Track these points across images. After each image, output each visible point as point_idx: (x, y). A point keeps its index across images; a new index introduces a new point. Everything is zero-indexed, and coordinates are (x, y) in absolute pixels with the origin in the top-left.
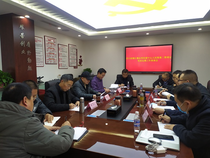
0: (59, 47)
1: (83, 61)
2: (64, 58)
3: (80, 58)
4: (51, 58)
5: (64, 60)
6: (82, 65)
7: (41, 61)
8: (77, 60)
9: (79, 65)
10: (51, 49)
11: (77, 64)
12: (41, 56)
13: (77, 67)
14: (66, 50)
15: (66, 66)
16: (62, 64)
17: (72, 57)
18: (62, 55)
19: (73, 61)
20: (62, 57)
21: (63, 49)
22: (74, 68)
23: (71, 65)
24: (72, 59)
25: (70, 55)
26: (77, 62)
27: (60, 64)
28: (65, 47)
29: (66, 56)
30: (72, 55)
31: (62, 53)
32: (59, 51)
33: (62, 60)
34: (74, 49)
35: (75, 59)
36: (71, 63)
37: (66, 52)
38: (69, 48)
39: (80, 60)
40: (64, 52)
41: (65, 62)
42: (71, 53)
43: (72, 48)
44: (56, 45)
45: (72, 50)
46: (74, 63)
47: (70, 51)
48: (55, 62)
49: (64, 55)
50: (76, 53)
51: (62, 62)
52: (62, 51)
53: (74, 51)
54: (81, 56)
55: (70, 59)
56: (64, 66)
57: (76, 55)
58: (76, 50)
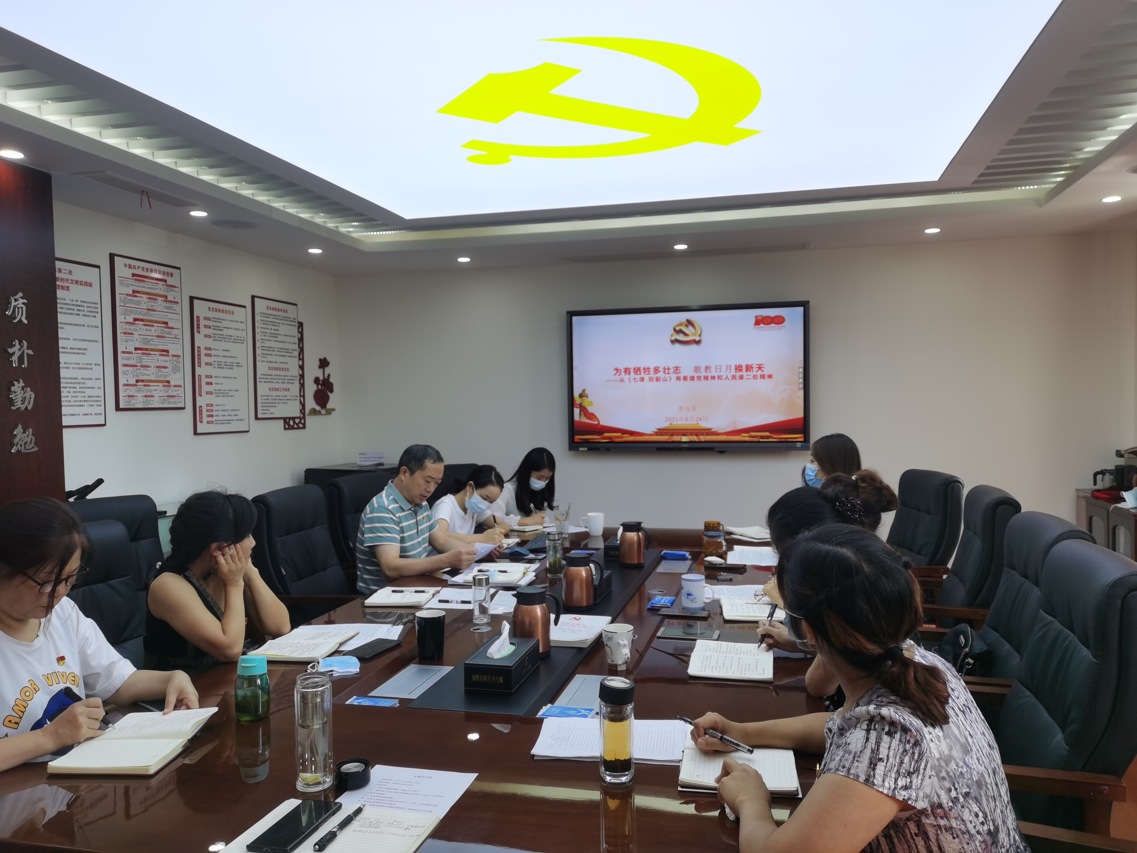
0: (196, 314)
1: (335, 388)
2: (226, 372)
3: (319, 374)
4: (151, 374)
5: (227, 384)
6: (329, 412)
7: (89, 392)
8: (302, 386)
9: (314, 412)
10: (149, 323)
11: (303, 404)
12: (88, 367)
13: (301, 420)
14: (236, 329)
15: (238, 420)
16: (216, 405)
17: (276, 369)
18: (215, 356)
19: (277, 389)
20: (217, 366)
21: (221, 322)
22: (285, 429)
23: (269, 410)
24: (275, 379)
25: (264, 357)
26: (304, 396)
27: (200, 407)
28: (233, 313)
29: (236, 363)
30: (271, 355)
31: (214, 349)
32: (196, 333)
33: (216, 384)
34: (282, 324)
35: (288, 376)
36: (270, 403)
37: (240, 340)
38: (257, 318)
39: (320, 384)
40: (229, 342)
41: (229, 395)
42: (268, 347)
43: (271, 315)
44: (177, 303)
45: (275, 330)
46: (286, 398)
47: (263, 332)
48: (173, 400)
49: (223, 356)
50: (296, 347)
51: (217, 396)
52: (215, 334)
53: (284, 335)
54: (325, 359)
55: (261, 380)
56: (224, 420)
57: (296, 354)
58: (297, 328)
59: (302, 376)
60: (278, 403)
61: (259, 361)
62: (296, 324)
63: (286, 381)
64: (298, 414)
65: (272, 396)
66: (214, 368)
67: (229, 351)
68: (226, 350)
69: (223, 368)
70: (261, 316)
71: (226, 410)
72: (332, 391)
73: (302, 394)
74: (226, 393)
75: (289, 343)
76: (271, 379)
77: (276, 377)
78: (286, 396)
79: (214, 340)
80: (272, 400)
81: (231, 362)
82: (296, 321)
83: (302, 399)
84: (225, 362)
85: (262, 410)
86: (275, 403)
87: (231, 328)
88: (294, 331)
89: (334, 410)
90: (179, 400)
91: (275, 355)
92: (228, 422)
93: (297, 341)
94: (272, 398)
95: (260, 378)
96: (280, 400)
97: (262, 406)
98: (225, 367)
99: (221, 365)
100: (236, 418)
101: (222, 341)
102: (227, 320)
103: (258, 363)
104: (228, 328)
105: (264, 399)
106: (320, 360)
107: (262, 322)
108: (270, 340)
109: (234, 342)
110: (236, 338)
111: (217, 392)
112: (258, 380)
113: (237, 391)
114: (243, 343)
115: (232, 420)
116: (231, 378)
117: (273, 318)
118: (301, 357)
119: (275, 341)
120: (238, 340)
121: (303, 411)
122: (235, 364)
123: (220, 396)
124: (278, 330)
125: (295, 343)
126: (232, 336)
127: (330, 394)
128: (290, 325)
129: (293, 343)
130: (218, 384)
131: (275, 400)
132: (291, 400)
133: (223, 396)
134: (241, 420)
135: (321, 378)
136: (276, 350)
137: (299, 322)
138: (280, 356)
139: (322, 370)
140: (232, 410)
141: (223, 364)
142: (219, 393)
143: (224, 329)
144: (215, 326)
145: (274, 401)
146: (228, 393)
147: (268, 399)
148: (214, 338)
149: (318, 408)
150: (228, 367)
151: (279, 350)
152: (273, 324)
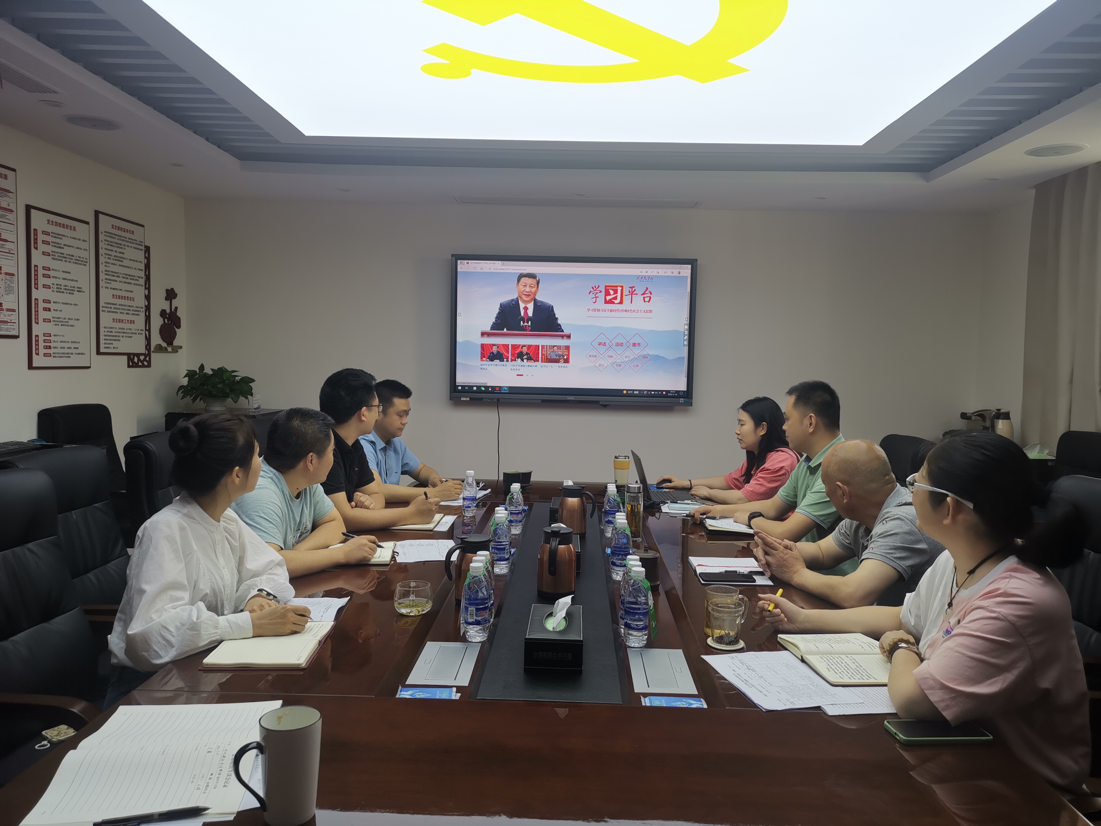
0: (32, 227)
1: (183, 323)
2: (66, 298)
3: (165, 306)
5: (67, 312)
6: (176, 350)
8: (148, 319)
9: (160, 349)
11: (148, 339)
13: (146, 357)
14: (78, 248)
15: (79, 354)
16: (54, 335)
17: (120, 297)
18: (54, 277)
19: (121, 321)
20: (56, 290)
21: (61, 239)
22: (129, 366)
23: (112, 344)
24: (119, 309)
25: (108, 283)
26: (149, 331)
27: (37, 336)
28: (74, 230)
29: (78, 288)
30: (116, 281)
31: (53, 270)
32: (33, 250)
33: (54, 310)
34: (128, 246)
35: (133, 306)
36: (113, 336)
37: (82, 261)
38: (101, 237)
39: (166, 318)
40: (70, 262)
41: (69, 324)
42: (112, 272)
43: (117, 235)
44: (11, 211)
45: (120, 253)
46: (131, 331)
47: (108, 254)
48: (6, 327)
49: (64, 279)
50: (142, 274)
51: (56, 325)
52: (55, 252)
53: (130, 260)
54: (172, 289)
55: (104, 309)
56: (64, 353)
57: (142, 282)
58: (143, 252)
59: (148, 308)
60: (123, 337)
61: (102, 287)
62: (143, 248)
63: (131, 312)
64: (143, 350)
65: (115, 328)
66: (53, 291)
67: (69, 273)
68: (66, 272)
69: (63, 292)
70: (105, 235)
71: (65, 342)
72: (179, 327)
73: (147, 328)
74: (65, 322)
75: (135, 269)
76: (114, 308)
77: (120, 307)
78: (131, 329)
79: (53, 259)
80: (115, 332)
81: (72, 286)
82: (143, 244)
83: (147, 333)
84: (65, 286)
85: (105, 344)
86: (119, 336)
87: (72, 247)
88: (140, 255)
89: (181, 347)
90: (13, 327)
91: (120, 282)
92: (68, 356)
93: (143, 268)
94: (116, 330)
95: (103, 307)
96: (124, 333)
97: (105, 339)
98: (65, 291)
99: (61, 289)
100: (77, 351)
101: (62, 260)
102: (68, 237)
103: (101, 290)
104: (70, 246)
105: (107, 332)
106: (167, 290)
107: (107, 243)
108: (114, 264)
109: (76, 263)
110: (78, 258)
111: (56, 320)
112: (101, 309)
113: (78, 320)
114: (85, 265)
115: (72, 354)
116: (71, 304)
117: (118, 239)
118: (147, 286)
119: (119, 265)
120: (80, 262)
121: (148, 347)
122: (76, 289)
123: (58, 325)
124: (123, 253)
125: (142, 270)
126: (73, 256)
127: (176, 329)
128: (136, 248)
129: (139, 269)
130: (57, 310)
131: (119, 332)
132: (136, 334)
133: (62, 325)
134: (82, 354)
135: (168, 311)
136: (121, 276)
137: (145, 246)
138: (125, 282)
139: (169, 302)
140: (72, 342)
141: (62, 287)
142: (57, 321)
143: (64, 247)
144: (55, 243)
145: (117, 334)
146: (68, 322)
147: (111, 332)
148: (53, 257)
149: (164, 345)
150: (68, 291)
151: (124, 276)
152: (119, 245)
